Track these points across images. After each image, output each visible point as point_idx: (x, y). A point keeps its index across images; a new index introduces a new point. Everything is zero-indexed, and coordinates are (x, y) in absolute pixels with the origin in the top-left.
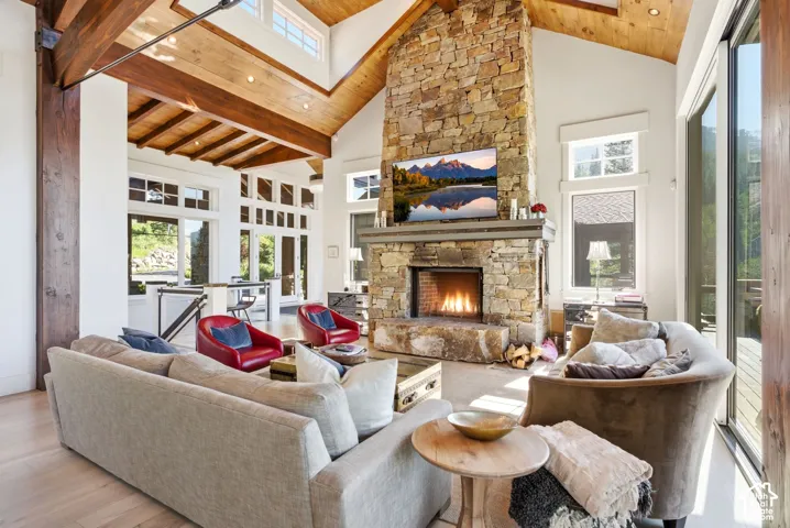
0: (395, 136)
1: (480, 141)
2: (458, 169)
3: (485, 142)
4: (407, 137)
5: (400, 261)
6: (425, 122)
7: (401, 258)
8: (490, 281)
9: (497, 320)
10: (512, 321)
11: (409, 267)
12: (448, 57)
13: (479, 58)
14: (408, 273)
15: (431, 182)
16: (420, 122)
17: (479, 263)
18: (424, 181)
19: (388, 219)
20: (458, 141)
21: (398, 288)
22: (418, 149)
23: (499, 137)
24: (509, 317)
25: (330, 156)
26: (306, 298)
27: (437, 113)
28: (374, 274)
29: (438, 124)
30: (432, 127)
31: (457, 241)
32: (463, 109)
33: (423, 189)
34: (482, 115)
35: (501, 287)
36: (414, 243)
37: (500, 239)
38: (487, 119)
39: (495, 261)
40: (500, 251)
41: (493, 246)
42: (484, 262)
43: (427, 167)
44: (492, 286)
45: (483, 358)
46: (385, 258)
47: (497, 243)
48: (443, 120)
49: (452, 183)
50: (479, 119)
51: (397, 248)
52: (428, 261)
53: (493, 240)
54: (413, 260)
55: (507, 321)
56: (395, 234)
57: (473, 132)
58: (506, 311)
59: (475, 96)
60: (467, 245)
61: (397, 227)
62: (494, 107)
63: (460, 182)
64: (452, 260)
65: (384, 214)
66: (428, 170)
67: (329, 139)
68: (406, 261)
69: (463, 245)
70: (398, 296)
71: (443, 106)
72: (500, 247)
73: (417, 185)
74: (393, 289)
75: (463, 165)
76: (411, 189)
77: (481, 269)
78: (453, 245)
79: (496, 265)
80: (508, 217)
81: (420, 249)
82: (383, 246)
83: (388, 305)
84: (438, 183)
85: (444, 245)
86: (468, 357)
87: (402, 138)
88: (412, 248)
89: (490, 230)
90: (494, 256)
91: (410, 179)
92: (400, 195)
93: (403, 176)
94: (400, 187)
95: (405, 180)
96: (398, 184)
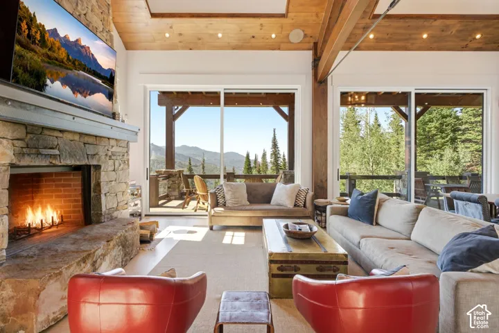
8: (106, 179)
15: (68, 59)
17: (99, 161)
18: (62, 54)
33: (60, 63)
35: (113, 184)
39: (110, 158)
41: (109, 144)
42: (102, 159)
43: (66, 39)
44: (107, 183)
47: (112, 142)
49: (84, 70)
63: (89, 71)
66: (66, 43)
72: (114, 146)
73: (55, 55)
75: (93, 55)
76: (49, 57)
77: (98, 167)
79: (110, 163)
90: (109, 153)
91: (50, 45)
92: (36, 57)
93: (43, 36)
94: (38, 48)
95: (43, 42)
96: (34, 42)
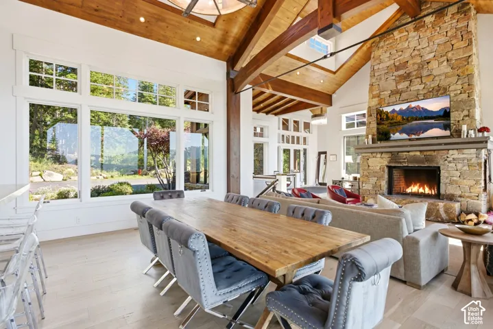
0: (378, 92)
1: (438, 91)
2: (420, 111)
3: (441, 91)
4: (386, 93)
5: (380, 163)
6: (397, 83)
7: (382, 161)
8: (446, 175)
9: (451, 198)
10: (462, 199)
11: (387, 166)
12: (414, 43)
13: (437, 42)
14: (386, 170)
15: (403, 119)
16: (394, 83)
17: (437, 163)
18: (399, 118)
19: (373, 139)
20: (421, 92)
21: (379, 178)
22: (393, 99)
23: (452, 88)
24: (460, 196)
25: (331, 105)
26: (305, 184)
27: (407, 77)
28: (364, 170)
29: (407, 83)
30: (402, 86)
31: (421, 151)
32: (425, 73)
33: (398, 123)
34: (439, 75)
35: (455, 178)
36: (391, 152)
37: (453, 149)
38: (443, 77)
39: (450, 162)
40: (453, 157)
41: (448, 154)
42: (441, 163)
43: (401, 110)
44: (447, 178)
45: (442, 219)
46: (371, 161)
47: (451, 152)
48: (411, 81)
49: (416, 120)
50: (436, 78)
51: (379, 155)
52: (401, 163)
53: (448, 150)
54: (390, 162)
55: (459, 199)
56: (379, 148)
57: (432, 86)
58: (458, 193)
59: (434, 64)
60: (428, 153)
61: (379, 143)
62: (449, 70)
63: (420, 119)
64: (417, 162)
65: (370, 137)
66: (401, 112)
67: (331, 96)
68: (385, 163)
69: (425, 153)
70: (380, 182)
71: (410, 73)
72: (454, 154)
73: (395, 121)
74: (376, 179)
75: (422, 108)
76: (391, 123)
77: (439, 167)
78: (418, 153)
79: (450, 165)
80: (460, 136)
81: (394, 156)
82: (369, 155)
83: (373, 187)
84: (407, 119)
85: (412, 154)
86: (432, 218)
87: (382, 93)
88: (389, 155)
89: (446, 144)
90: (448, 159)
91: (391, 118)
92: (385, 127)
93: (387, 116)
94: (385, 122)
95: (388, 118)
96: (383, 120)
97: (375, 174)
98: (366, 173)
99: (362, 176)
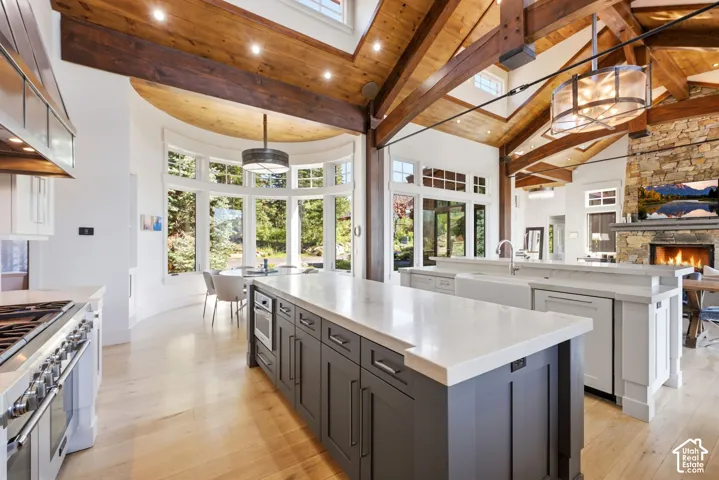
0: (637, 171)
2: (682, 189)
4: (647, 172)
5: (642, 241)
6: (661, 164)
7: (643, 238)
11: (651, 245)
12: (682, 126)
13: (708, 126)
14: (649, 247)
15: (662, 197)
16: (658, 164)
18: (657, 196)
19: (632, 218)
22: (655, 179)
25: (571, 181)
27: (673, 158)
28: (621, 248)
29: (674, 164)
30: (668, 166)
32: (695, 155)
33: (656, 202)
36: (654, 231)
46: (629, 240)
48: (678, 162)
49: (673, 198)
50: (709, 161)
51: (640, 233)
52: (666, 240)
54: (654, 240)
56: (638, 226)
57: (704, 168)
59: (705, 148)
60: (699, 232)
61: (639, 222)
65: (629, 215)
67: (570, 172)
68: (648, 241)
70: (641, 259)
71: (678, 154)
74: (636, 256)
76: (647, 202)
81: (659, 234)
82: (628, 233)
84: (667, 198)
85: (680, 232)
87: (643, 173)
88: (653, 233)
97: (635, 251)
98: (624, 250)
99: (619, 254)
